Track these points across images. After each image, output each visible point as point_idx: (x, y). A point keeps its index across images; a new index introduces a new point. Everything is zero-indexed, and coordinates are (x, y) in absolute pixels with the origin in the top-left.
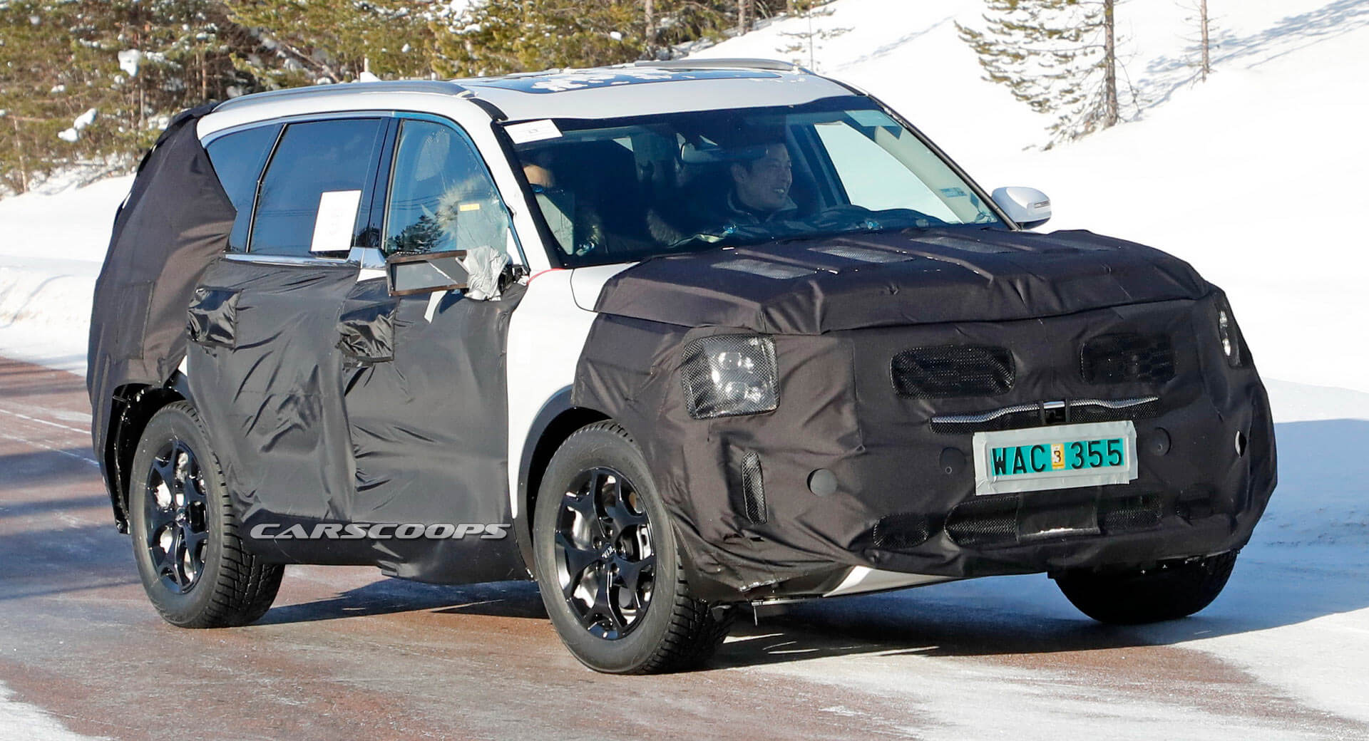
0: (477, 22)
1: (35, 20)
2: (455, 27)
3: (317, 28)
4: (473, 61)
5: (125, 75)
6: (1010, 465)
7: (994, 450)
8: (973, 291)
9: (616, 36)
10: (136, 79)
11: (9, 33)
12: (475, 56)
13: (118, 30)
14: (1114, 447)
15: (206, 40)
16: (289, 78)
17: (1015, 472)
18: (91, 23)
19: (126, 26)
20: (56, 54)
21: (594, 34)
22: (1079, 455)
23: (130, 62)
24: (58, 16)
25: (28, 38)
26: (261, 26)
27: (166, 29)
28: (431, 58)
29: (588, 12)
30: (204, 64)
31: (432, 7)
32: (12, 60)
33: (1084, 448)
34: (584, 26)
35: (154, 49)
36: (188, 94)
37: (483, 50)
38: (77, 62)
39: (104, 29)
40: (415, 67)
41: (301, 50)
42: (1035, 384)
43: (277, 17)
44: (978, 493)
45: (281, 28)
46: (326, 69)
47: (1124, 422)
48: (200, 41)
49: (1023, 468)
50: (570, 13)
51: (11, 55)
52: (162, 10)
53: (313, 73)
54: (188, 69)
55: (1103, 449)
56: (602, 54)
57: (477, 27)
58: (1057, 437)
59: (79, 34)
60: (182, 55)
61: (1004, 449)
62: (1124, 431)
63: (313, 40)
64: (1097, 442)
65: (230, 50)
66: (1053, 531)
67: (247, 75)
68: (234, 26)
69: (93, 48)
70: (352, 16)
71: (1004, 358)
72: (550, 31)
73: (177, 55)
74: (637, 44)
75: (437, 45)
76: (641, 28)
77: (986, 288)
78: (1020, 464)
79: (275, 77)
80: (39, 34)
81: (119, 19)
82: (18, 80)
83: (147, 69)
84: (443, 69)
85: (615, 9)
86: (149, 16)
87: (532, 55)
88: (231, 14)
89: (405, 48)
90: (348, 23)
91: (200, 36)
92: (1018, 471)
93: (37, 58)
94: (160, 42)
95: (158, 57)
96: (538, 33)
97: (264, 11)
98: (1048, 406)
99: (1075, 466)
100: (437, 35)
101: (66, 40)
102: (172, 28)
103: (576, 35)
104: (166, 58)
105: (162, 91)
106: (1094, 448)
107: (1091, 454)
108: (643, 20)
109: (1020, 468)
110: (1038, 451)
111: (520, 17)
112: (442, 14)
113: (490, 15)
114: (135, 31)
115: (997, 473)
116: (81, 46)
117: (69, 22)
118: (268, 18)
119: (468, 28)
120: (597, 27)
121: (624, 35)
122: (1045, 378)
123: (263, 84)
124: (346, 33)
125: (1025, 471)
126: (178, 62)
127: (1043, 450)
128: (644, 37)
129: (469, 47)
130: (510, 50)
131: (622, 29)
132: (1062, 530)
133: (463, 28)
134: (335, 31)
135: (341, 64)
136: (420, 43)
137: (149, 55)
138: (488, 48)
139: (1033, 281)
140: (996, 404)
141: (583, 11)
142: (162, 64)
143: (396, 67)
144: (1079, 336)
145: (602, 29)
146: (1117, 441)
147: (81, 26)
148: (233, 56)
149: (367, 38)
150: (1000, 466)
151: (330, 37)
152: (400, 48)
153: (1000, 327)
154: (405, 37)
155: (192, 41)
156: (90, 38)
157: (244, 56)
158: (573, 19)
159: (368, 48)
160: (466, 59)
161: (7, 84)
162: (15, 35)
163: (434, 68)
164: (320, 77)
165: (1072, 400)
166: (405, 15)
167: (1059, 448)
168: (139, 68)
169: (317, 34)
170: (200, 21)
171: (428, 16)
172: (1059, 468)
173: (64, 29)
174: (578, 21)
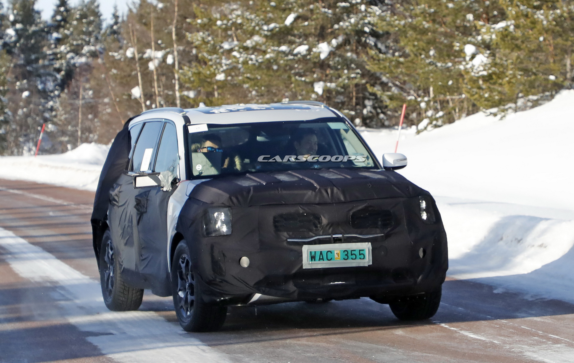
0: (485, 70)
1: (275, 67)
2: (475, 73)
3: (408, 72)
4: (483, 89)
5: (317, 94)
6: (317, 258)
7: (311, 252)
8: (310, 193)
9: (552, 78)
10: (322, 96)
11: (263, 73)
12: (484, 87)
13: (314, 72)
14: (361, 252)
15: (355, 78)
16: (395, 96)
17: (319, 260)
18: (301, 69)
19: (318, 70)
20: (285, 83)
21: (541, 76)
22: (347, 255)
23: (319, 87)
24: (286, 65)
25: (272, 76)
26: (382, 71)
27: (337, 72)
28: (463, 88)
29: (539, 66)
30: (354, 89)
31: (464, 63)
32: (265, 86)
33: (349, 253)
34: (537, 73)
35: (331, 82)
36: (347, 103)
37: (488, 84)
38: (295, 87)
39: (307, 72)
40: (455, 92)
41: (401, 83)
42: (330, 228)
43: (389, 67)
44: (304, 268)
45: (391, 72)
46: (412, 92)
47: (367, 243)
48: (353, 78)
49: (323, 259)
50: (530, 66)
51: (263, 84)
52: (335, 63)
53: (405, 94)
54: (347, 91)
55: (357, 253)
56: (545, 86)
57: (485, 73)
58: (337, 248)
59: (296, 74)
60: (344, 85)
61: (315, 252)
62: (367, 247)
63: (406, 78)
64: (355, 250)
65: (367, 83)
66: (336, 283)
67: (374, 95)
68: (369, 71)
69: (302, 81)
70: (425, 67)
71: (318, 218)
72: (521, 75)
73: (342, 85)
74: (563, 82)
75: (466, 81)
76: (564, 74)
77: (315, 191)
78: (321, 257)
79: (388, 96)
80: (277, 74)
81: (315, 67)
82: (267, 96)
83: (327, 91)
84: (468, 92)
85: (552, 65)
86: (329, 66)
87: (511, 87)
88: (368, 65)
89: (450, 83)
90: (423, 70)
91: (353, 75)
92: (320, 260)
93: (276, 85)
94: (334, 79)
95: (333, 85)
96: (514, 76)
97: (383, 64)
98: (334, 236)
99: (344, 259)
100: (466, 76)
101: (290, 77)
102: (340, 72)
103: (533, 77)
104: (337, 86)
105: (334, 102)
106: (353, 252)
107: (352, 254)
108: (566, 70)
109: (321, 259)
110: (329, 253)
111: (506, 68)
112: (468, 66)
113: (492, 67)
114: (322, 73)
115: (312, 260)
116: (296, 80)
117: (292, 68)
118: (385, 67)
119: (481, 73)
120: (544, 74)
121: (556, 77)
122: (334, 225)
123: (382, 99)
124: (422, 75)
125: (323, 260)
126: (342, 88)
127: (331, 253)
128: (565, 79)
129: (481, 82)
130: (501, 85)
131: (556, 74)
132: (340, 282)
133: (478, 73)
134: (417, 74)
135: (419, 90)
136: (457, 80)
137: (329, 84)
138: (490, 83)
139: (335, 189)
140: (314, 235)
141: (537, 65)
142: (335, 89)
143: (446, 92)
144: (350, 210)
145: (546, 74)
146: (363, 250)
147: (297, 71)
148: (368, 86)
149: (432, 77)
150: (313, 258)
151: (414, 77)
152: (448, 82)
153: (318, 206)
154: (450, 77)
155: (349, 78)
156: (301, 76)
157: (373, 85)
158: (532, 69)
159: (432, 82)
160: (480, 88)
161: (262, 97)
162: (266, 74)
163: (464, 92)
164: (409, 95)
165: (345, 234)
166: (451, 67)
167: (338, 252)
168: (324, 91)
169: (408, 75)
170: (353, 69)
171: (462, 67)
172: (338, 259)
173: (289, 72)
174: (534, 70)
